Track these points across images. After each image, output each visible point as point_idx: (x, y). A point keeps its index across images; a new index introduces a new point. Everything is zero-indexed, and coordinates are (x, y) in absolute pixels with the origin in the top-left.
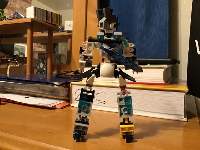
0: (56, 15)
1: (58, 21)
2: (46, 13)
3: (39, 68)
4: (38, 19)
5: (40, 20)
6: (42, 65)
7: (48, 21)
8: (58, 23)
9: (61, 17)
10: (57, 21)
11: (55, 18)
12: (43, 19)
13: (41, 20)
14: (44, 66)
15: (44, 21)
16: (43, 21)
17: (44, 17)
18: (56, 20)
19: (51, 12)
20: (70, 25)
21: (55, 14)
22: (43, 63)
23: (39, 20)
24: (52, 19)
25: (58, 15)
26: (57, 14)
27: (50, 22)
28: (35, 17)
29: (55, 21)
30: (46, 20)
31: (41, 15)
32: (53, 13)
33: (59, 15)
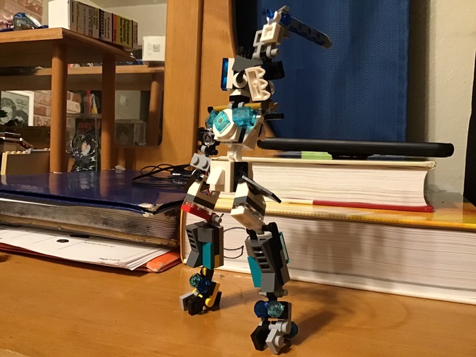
0: (123, 21)
1: (128, 36)
2: (100, 17)
3: (78, 155)
4: (79, 31)
5: (84, 35)
6: (86, 149)
7: (103, 36)
8: (128, 43)
9: (137, 26)
10: (125, 39)
11: (121, 29)
12: (91, 31)
13: (87, 33)
14: (91, 151)
15: (94, 36)
16: (92, 37)
17: (94, 27)
18: (125, 34)
19: (112, 14)
20: (156, 48)
21: (121, 19)
22: (89, 142)
23: (82, 33)
24: (114, 31)
25: (129, 21)
26: (125, 20)
27: (110, 40)
28: (71, 26)
29: (121, 38)
30: (100, 35)
31: (88, 21)
32: (116, 15)
33: (131, 23)
